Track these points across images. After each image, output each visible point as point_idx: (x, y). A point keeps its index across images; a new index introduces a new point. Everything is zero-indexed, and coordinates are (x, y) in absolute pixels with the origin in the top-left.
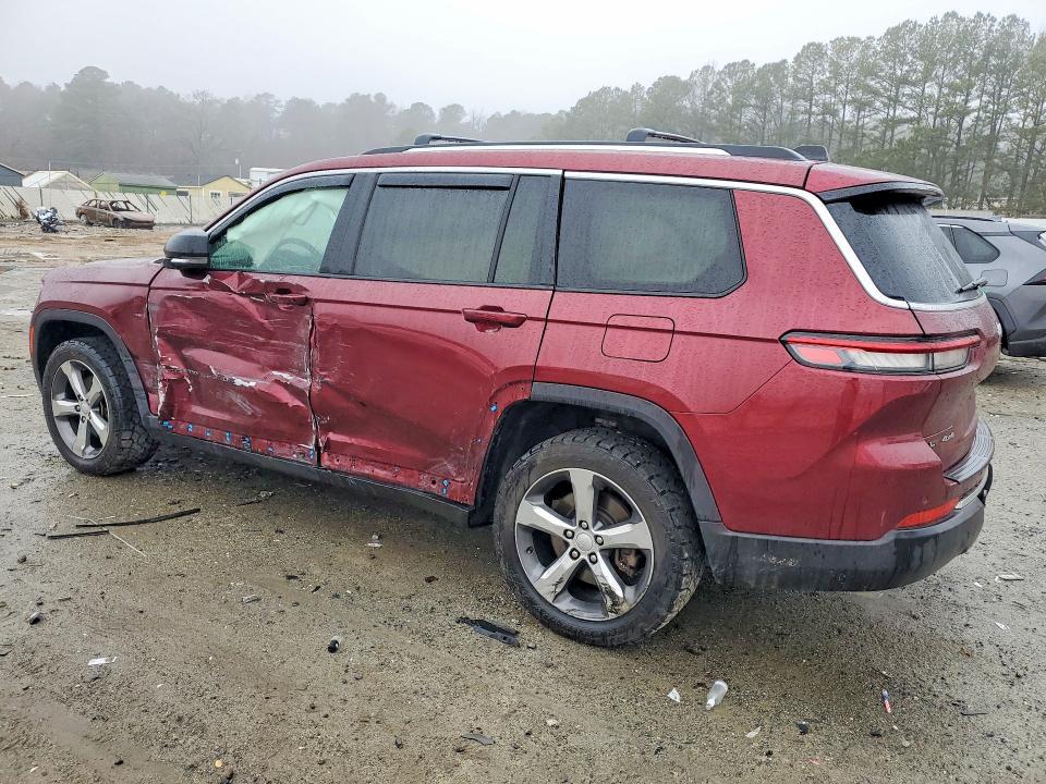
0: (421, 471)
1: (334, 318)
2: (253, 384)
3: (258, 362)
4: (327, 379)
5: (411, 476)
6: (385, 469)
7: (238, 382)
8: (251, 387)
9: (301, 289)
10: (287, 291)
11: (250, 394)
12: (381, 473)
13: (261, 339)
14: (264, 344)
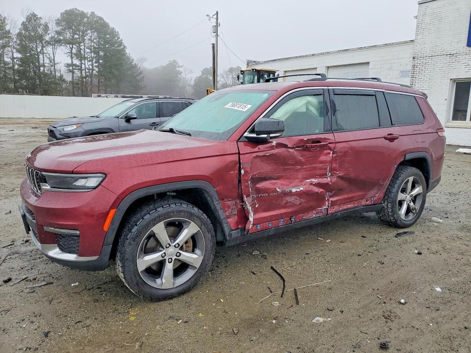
0: (362, 199)
1: (346, 148)
2: (301, 189)
3: (299, 179)
4: (340, 174)
5: (359, 203)
6: (350, 204)
7: (294, 190)
8: (301, 190)
9: (325, 139)
10: (319, 142)
11: (299, 194)
12: (350, 206)
13: (299, 167)
14: (300, 169)
